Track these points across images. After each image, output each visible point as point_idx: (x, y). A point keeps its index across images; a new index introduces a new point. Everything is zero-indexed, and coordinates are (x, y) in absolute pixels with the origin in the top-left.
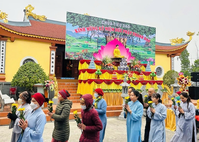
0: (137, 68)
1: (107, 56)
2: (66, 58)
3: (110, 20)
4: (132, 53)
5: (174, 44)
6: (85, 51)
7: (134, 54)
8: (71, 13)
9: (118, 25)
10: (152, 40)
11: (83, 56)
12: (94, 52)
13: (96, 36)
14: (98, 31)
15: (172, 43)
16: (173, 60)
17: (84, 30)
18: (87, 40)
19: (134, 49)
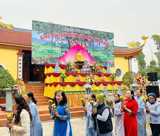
0: (98, 71)
1: (70, 60)
2: (32, 63)
3: (72, 27)
4: (94, 56)
5: (130, 47)
6: (50, 56)
7: (95, 57)
8: (36, 22)
9: (79, 31)
10: (110, 44)
11: (48, 61)
12: (58, 57)
13: (60, 42)
14: (62, 37)
15: (129, 46)
16: (130, 62)
17: (49, 37)
18: (52, 46)
19: (95, 53)
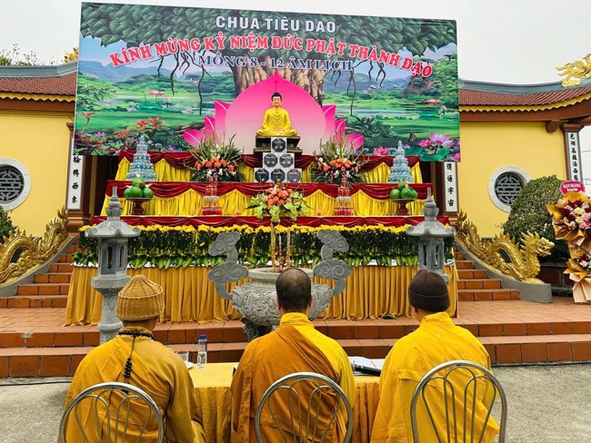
3: (251, 12)
5: (574, 81)
6: (150, 125)
7: (361, 123)
8: (95, 6)
9: (283, 25)
10: (439, 68)
12: (186, 124)
13: (194, 69)
14: (202, 52)
15: (567, 79)
16: (573, 143)
17: (146, 54)
18: (157, 86)
19: (361, 105)
